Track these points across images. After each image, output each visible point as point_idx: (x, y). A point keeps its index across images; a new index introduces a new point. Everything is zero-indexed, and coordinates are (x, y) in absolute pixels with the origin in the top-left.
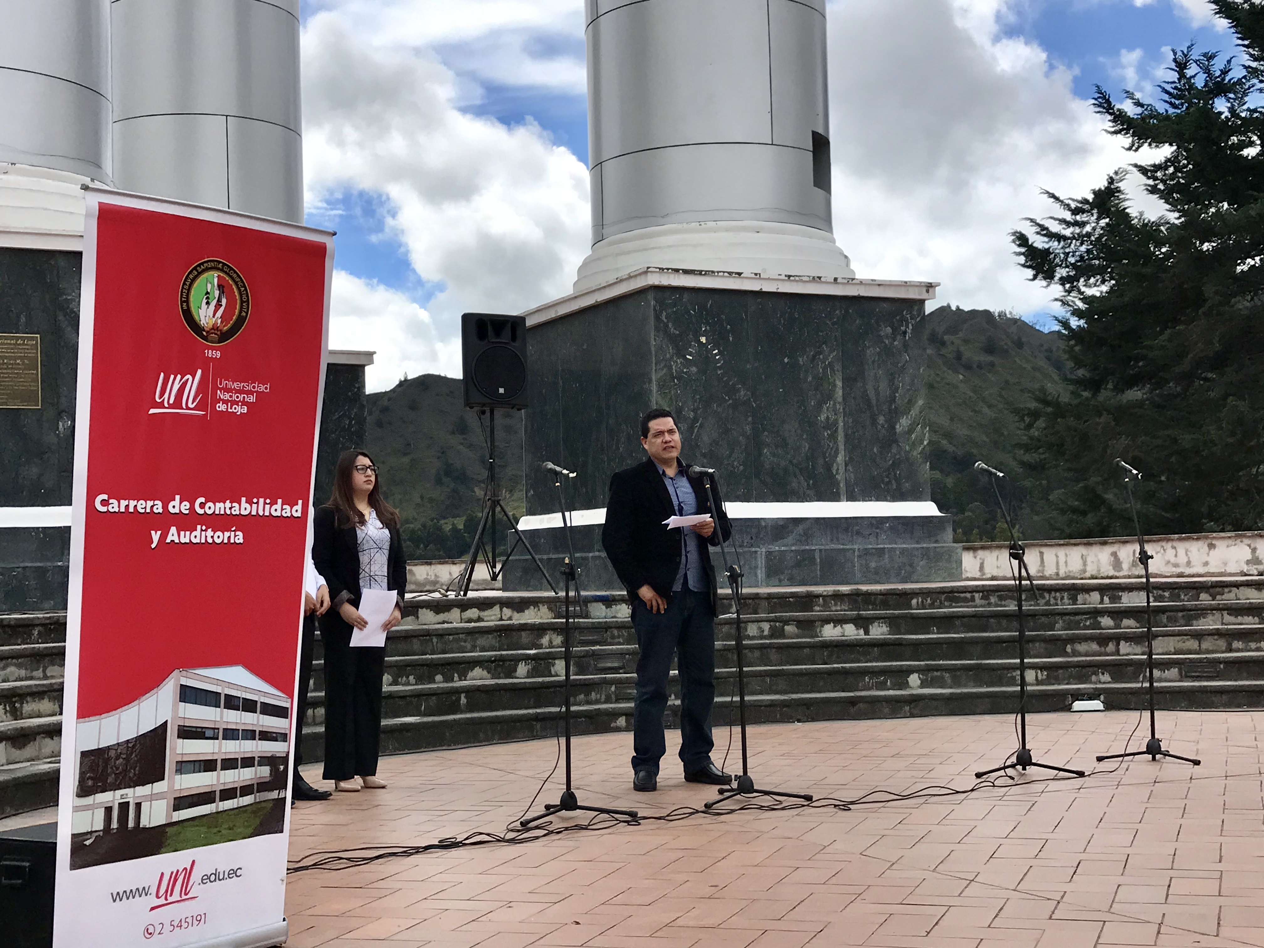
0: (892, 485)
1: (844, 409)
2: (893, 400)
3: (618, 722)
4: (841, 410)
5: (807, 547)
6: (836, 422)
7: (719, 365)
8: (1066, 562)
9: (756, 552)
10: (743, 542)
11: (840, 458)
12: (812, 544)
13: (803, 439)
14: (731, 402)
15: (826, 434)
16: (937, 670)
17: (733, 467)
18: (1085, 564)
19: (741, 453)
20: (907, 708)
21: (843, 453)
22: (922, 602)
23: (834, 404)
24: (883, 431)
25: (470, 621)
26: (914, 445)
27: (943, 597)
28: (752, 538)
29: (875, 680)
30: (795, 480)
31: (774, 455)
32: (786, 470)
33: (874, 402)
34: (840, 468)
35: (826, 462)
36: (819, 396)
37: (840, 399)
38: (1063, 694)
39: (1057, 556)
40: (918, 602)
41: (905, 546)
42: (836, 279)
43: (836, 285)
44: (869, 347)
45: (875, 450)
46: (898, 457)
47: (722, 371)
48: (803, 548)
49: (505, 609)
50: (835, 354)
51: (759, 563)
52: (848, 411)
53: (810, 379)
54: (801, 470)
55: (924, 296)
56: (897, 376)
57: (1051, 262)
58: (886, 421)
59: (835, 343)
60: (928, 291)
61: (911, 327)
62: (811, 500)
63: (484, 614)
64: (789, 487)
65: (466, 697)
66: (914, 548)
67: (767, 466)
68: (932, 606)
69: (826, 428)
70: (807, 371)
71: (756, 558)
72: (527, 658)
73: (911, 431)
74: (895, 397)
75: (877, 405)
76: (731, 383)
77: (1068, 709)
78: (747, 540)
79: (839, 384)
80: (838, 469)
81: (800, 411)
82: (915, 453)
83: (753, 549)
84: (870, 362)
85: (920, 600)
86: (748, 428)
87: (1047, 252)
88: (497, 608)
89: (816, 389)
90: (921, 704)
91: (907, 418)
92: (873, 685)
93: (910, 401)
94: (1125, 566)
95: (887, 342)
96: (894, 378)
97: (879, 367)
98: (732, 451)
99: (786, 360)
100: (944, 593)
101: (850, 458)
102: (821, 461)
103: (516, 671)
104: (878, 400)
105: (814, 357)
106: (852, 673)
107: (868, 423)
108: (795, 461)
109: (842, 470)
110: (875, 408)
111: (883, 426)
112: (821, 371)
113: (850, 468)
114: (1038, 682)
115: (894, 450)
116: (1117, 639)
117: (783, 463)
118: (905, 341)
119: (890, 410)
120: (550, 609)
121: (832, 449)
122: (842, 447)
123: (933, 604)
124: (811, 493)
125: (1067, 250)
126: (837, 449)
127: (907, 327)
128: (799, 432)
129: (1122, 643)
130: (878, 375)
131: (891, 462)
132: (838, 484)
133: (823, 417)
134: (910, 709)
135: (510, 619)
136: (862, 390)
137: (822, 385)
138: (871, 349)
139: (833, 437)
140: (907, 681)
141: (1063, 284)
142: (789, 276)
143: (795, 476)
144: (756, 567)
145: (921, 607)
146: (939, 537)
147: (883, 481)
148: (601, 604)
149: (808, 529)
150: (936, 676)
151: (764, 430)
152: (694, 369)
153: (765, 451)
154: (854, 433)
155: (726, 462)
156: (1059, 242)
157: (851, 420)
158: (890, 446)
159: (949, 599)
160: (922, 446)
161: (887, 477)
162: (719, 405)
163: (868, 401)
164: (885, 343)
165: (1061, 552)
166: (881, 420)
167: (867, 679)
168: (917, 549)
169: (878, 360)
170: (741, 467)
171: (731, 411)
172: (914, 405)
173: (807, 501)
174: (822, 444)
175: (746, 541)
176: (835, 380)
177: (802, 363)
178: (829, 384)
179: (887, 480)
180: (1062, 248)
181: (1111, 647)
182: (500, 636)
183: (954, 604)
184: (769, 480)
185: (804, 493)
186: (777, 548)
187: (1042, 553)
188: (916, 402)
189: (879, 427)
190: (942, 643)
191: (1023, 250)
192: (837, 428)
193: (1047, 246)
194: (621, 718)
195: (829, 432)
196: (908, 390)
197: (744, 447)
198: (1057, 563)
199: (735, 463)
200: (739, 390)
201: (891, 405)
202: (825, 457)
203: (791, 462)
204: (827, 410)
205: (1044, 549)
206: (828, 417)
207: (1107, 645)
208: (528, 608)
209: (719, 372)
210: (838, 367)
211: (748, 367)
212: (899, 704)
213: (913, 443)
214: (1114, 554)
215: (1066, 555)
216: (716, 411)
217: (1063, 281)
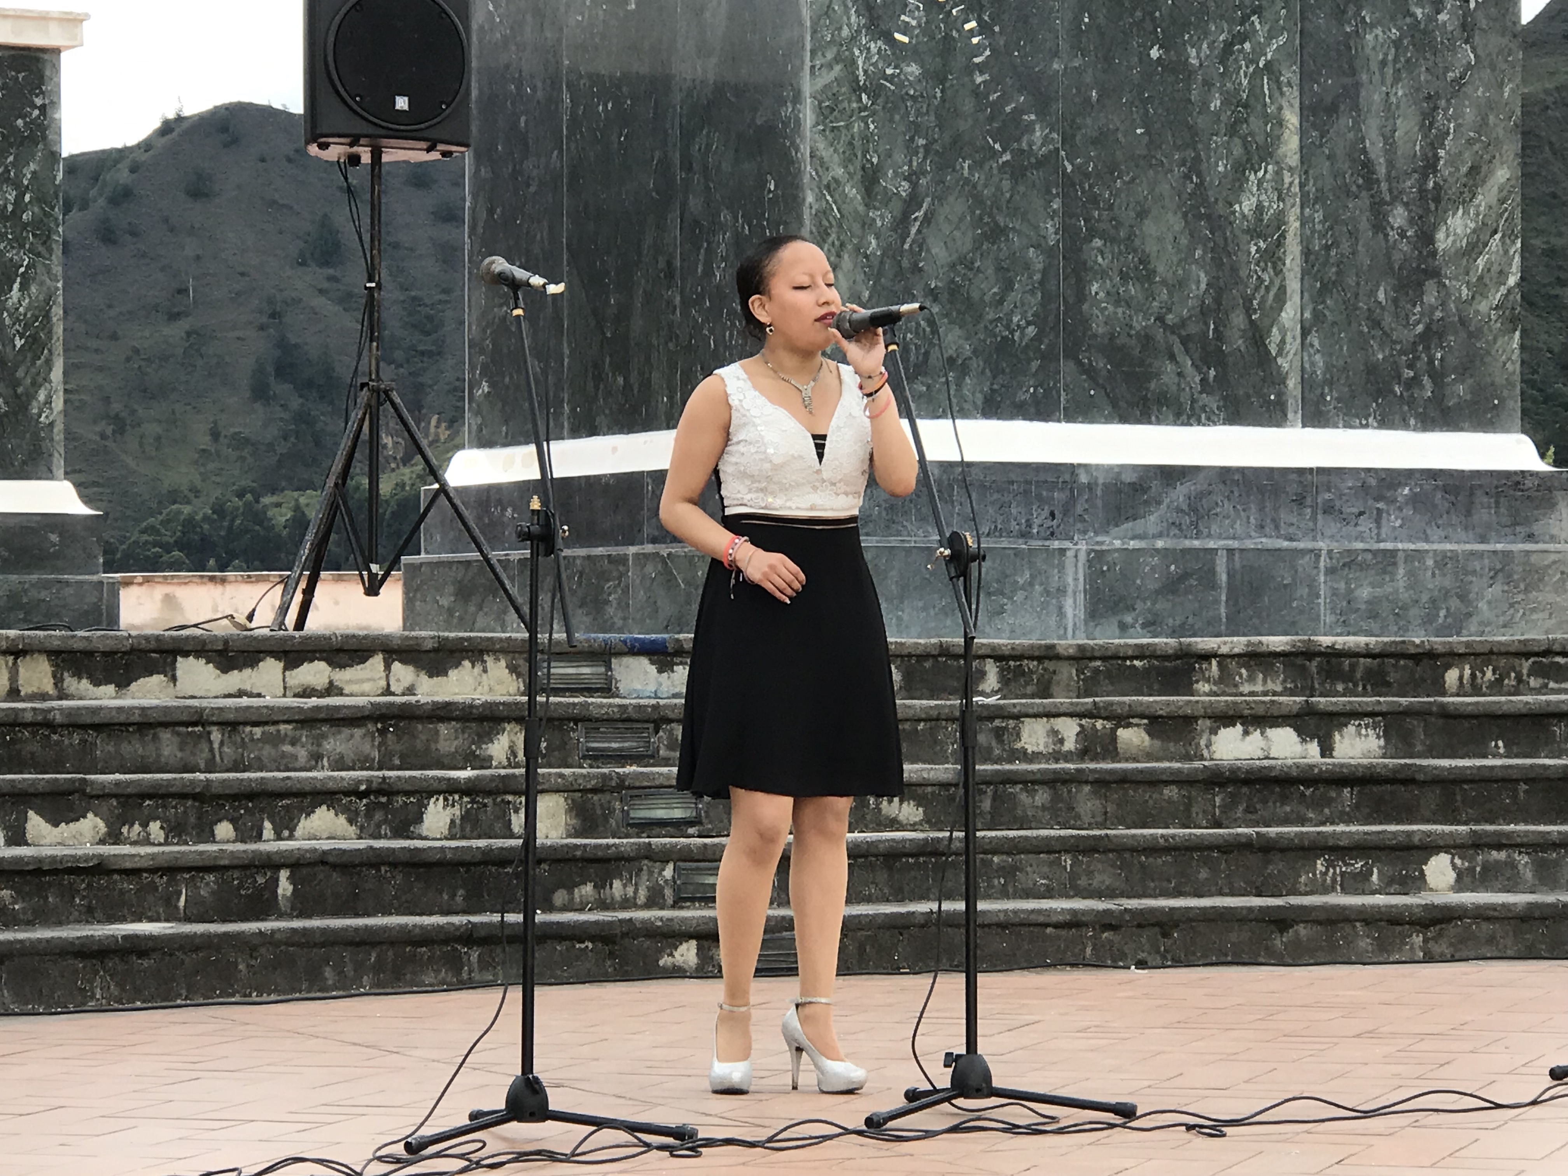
0: (1422, 387)
1: (1302, 185)
2: (1430, 165)
3: (677, 954)
4: (1296, 189)
5: (1196, 543)
6: (1280, 220)
7: (977, 60)
9: (1062, 551)
10: (1029, 525)
11: (1290, 314)
12: (1209, 536)
13: (1196, 262)
14: (1007, 157)
15: (1253, 249)
16: (1499, 847)
17: (1007, 327)
19: (1032, 292)
20: (1418, 940)
21: (1297, 298)
22: (1473, 676)
23: (1278, 173)
24: (1404, 246)
25: (307, 692)
26: (1480, 287)
27: (1526, 665)
28: (1053, 515)
29: (1340, 869)
30: (1170, 367)
31: (1117, 299)
32: (1146, 339)
33: (1382, 171)
34: (1289, 339)
35: (1252, 322)
36: (1238, 151)
37: (1293, 160)
40: (1461, 678)
41: (1449, 546)
44: (1372, 26)
45: (1381, 296)
46: (1438, 314)
47: (987, 77)
48: (1187, 543)
49: (397, 666)
50: (1282, 40)
51: (1070, 580)
52: (1311, 187)
53: (1216, 104)
54: (1185, 341)
56: (1443, 103)
58: (1411, 221)
59: (1283, 12)
62: (1211, 421)
63: (342, 676)
64: (1153, 385)
65: (291, 879)
66: (1472, 553)
67: (1098, 328)
68: (1497, 686)
69: (1255, 233)
70: (1208, 84)
71: (1062, 567)
72: (450, 789)
73: (1474, 247)
74: (1437, 158)
75: (1389, 178)
76: (1008, 109)
78: (1039, 517)
79: (1292, 118)
80: (1283, 341)
81: (1190, 188)
82: (1483, 306)
83: (1056, 544)
84: (1374, 66)
85: (1467, 672)
86: (1050, 227)
88: (377, 662)
89: (1232, 130)
90: (1452, 930)
91: (1466, 212)
92: (1334, 880)
93: (1474, 170)
95: (1420, 16)
96: (1436, 108)
97: (1397, 80)
98: (1009, 286)
99: (1155, 53)
100: (1527, 655)
101: (1318, 317)
102: (1238, 320)
103: (419, 819)
104: (1390, 164)
105: (1228, 46)
106: (1282, 850)
107: (1364, 224)
108: (1170, 318)
109: (1293, 345)
110: (1384, 186)
111: (1402, 234)
112: (1245, 82)
113: (1314, 339)
115: (1431, 297)
117: (1139, 323)
118: (1467, 13)
119: (1422, 191)
120: (513, 669)
121: (1267, 288)
122: (1294, 285)
123: (1499, 681)
124: (1212, 402)
126: (1282, 289)
128: (1184, 241)
130: (1393, 100)
131: (1420, 328)
132: (1283, 381)
133: (1247, 205)
134: (1426, 941)
135: (410, 690)
136: (1351, 135)
137: (1246, 121)
138: (1379, 31)
139: (1273, 257)
140: (1422, 874)
143: (1172, 357)
144: (1061, 591)
145: (1467, 687)
146: (1536, 528)
147: (1399, 376)
148: (644, 661)
149: (1201, 495)
150: (1497, 862)
151: (1092, 233)
152: (913, 69)
153: (1095, 287)
154: (1327, 248)
155: (991, 314)
157: (1318, 216)
158: (1420, 285)
159: (1537, 671)
160: (1503, 290)
161: (1410, 366)
162: (977, 165)
163: (1367, 167)
164: (1413, 15)
166: (1399, 217)
167: (1320, 865)
168: (1480, 555)
169: (1396, 60)
170: (1031, 331)
171: (1006, 184)
172: (1484, 182)
173: (1199, 423)
174: (1243, 273)
175: (1037, 522)
176: (1280, 108)
177: (1194, 61)
178: (1266, 118)
179: (1409, 373)
182: (383, 732)
183: (1552, 685)
184: (1100, 363)
185: (1193, 401)
186: (1117, 543)
188: (1491, 172)
189: (1393, 235)
190: (1517, 781)
192: (1283, 236)
194: (684, 946)
195: (1262, 244)
196: (1470, 142)
197: (1037, 277)
199: (1015, 319)
200: (1029, 128)
201: (1425, 177)
202: (1249, 310)
203: (1160, 319)
204: (1260, 183)
206: (1259, 208)
208: (458, 665)
209: (979, 79)
210: (1290, 74)
211: (1056, 66)
212: (1398, 928)
213: (1480, 278)
216: (967, 181)
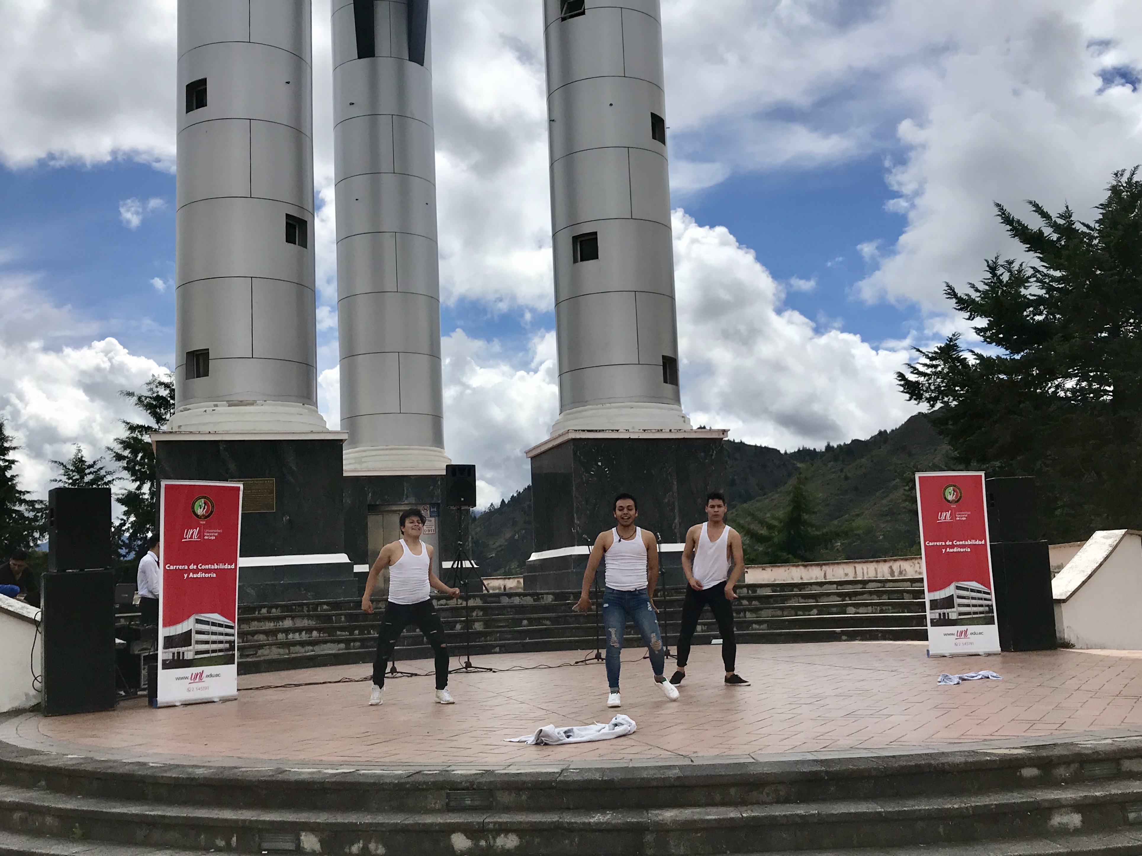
1: (678, 496)
6: (673, 503)
7: (608, 476)
8: (867, 572)
11: (676, 521)
15: (668, 509)
18: (876, 573)
21: (678, 518)
23: (673, 494)
25: (442, 605)
34: (676, 526)
35: (669, 523)
36: (664, 490)
37: (676, 491)
38: (709, 636)
39: (863, 569)
40: (661, 594)
42: (670, 430)
43: (671, 433)
44: (692, 464)
45: (696, 516)
47: (610, 478)
49: (459, 600)
50: (672, 468)
52: (680, 496)
53: (659, 481)
55: (721, 436)
56: (708, 477)
57: (919, 390)
59: (672, 462)
60: (723, 434)
61: (715, 452)
63: (449, 602)
69: (668, 506)
70: (657, 477)
72: (461, 621)
74: (707, 488)
76: (614, 485)
77: (710, 643)
79: (675, 483)
81: (653, 498)
84: (692, 471)
87: (917, 383)
89: (662, 486)
94: (896, 574)
95: (701, 461)
96: (706, 479)
97: (697, 474)
99: (645, 472)
101: (683, 521)
102: (665, 523)
103: (455, 627)
104: (697, 490)
105: (661, 470)
107: (692, 502)
108: (651, 523)
109: (678, 527)
110: (696, 495)
112: (665, 477)
113: (682, 526)
114: (702, 631)
116: (745, 611)
118: (712, 459)
120: (481, 599)
121: (671, 516)
122: (677, 515)
125: (930, 381)
126: (675, 517)
127: (713, 452)
128: (653, 508)
129: (747, 612)
130: (697, 478)
132: (676, 534)
133: (666, 500)
135: (461, 604)
136: (688, 485)
137: (665, 484)
139: (673, 510)
142: (645, 430)
148: (506, 597)
152: (595, 479)
154: (684, 508)
156: (925, 377)
157: (682, 501)
163: (692, 491)
165: (865, 566)
166: (699, 500)
169: (697, 470)
174: (666, 514)
176: (672, 481)
177: (654, 473)
178: (670, 483)
180: (927, 380)
181: (742, 614)
182: (452, 612)
187: (855, 567)
189: (698, 504)
191: (902, 383)
192: (674, 506)
195: (670, 508)
196: (714, 485)
198: (863, 573)
202: (667, 521)
204: (669, 496)
205: (857, 565)
206: (669, 501)
207: (740, 613)
208: (470, 599)
209: (608, 480)
210: (674, 474)
211: (624, 477)
214: (891, 567)
215: (867, 568)
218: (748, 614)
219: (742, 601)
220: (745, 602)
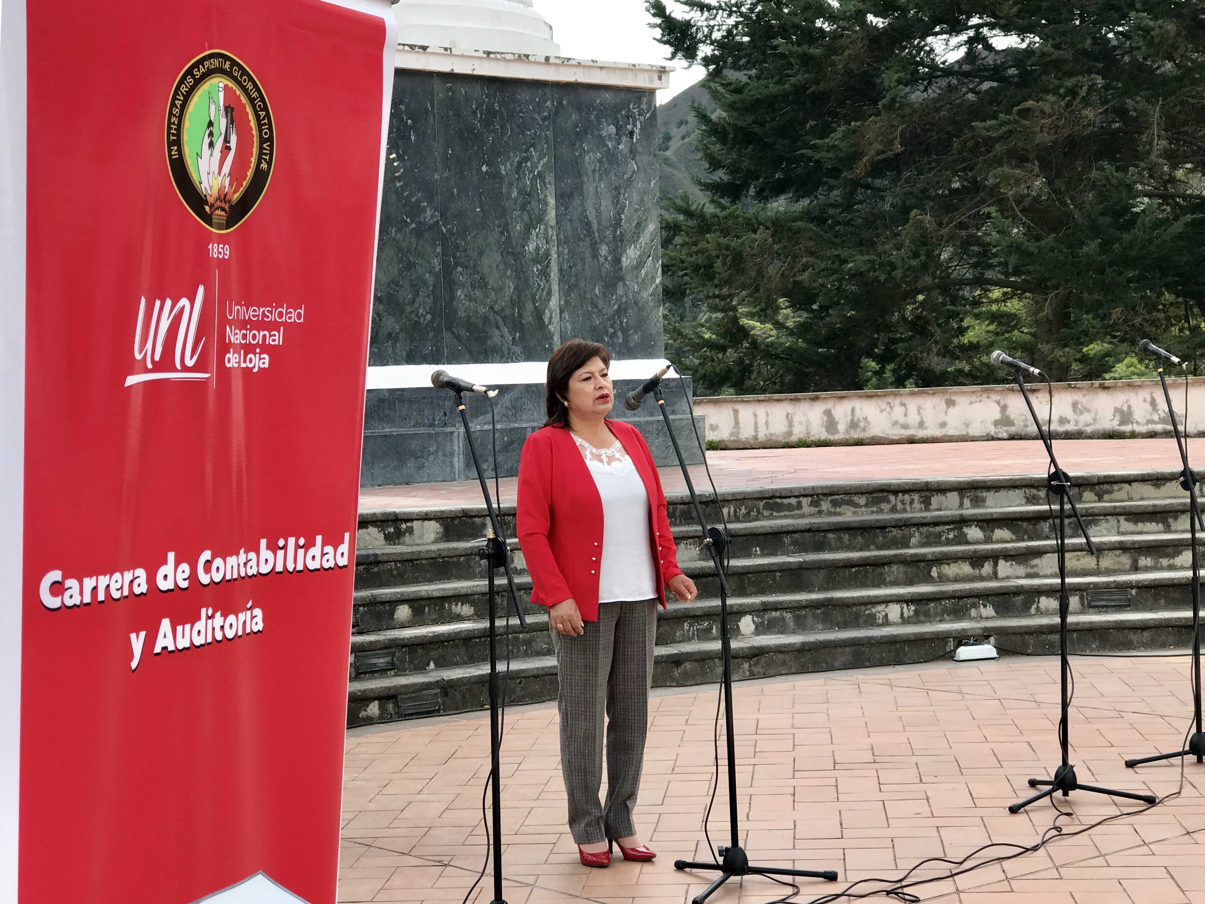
0: (618, 337)
1: (557, 235)
2: (618, 223)
4: (554, 238)
5: (517, 425)
6: (547, 254)
7: (397, 174)
8: (767, 423)
9: (452, 433)
10: (434, 420)
11: (554, 302)
12: (522, 420)
13: (508, 277)
14: (413, 226)
15: (535, 269)
16: (776, 610)
17: (417, 315)
18: (791, 425)
19: (428, 296)
20: (746, 666)
21: (557, 294)
22: (735, 511)
23: (546, 230)
24: (607, 266)
26: (643, 284)
27: (761, 504)
28: (445, 414)
29: (696, 627)
30: (497, 332)
31: (470, 298)
32: (485, 319)
33: (595, 226)
34: (554, 315)
35: (536, 308)
36: (526, 218)
37: (553, 222)
38: (941, 638)
39: (755, 416)
40: (729, 513)
41: (637, 419)
42: (547, 59)
43: (548, 67)
44: (588, 152)
45: (597, 292)
46: (624, 299)
47: (402, 183)
48: (512, 425)
50: (545, 160)
51: (456, 448)
52: (562, 237)
53: (514, 194)
54: (504, 319)
55: (656, 84)
56: (623, 191)
57: (693, 38)
58: (610, 252)
59: (545, 146)
60: (660, 78)
61: (639, 126)
62: (518, 360)
64: (489, 342)
66: (647, 422)
67: (461, 314)
68: (748, 518)
69: (536, 260)
70: (510, 184)
71: (451, 442)
73: (640, 264)
74: (621, 219)
75: (598, 231)
76: (413, 200)
77: (950, 656)
78: (439, 415)
79: (552, 201)
80: (551, 317)
81: (503, 238)
82: (645, 295)
83: (448, 430)
84: (590, 173)
85: (732, 509)
86: (436, 263)
87: (687, 25)
89: (523, 208)
90: (763, 660)
91: (635, 247)
92: (693, 634)
93: (638, 225)
94: (842, 427)
95: (610, 146)
96: (619, 194)
97: (601, 180)
98: (416, 294)
99: (484, 168)
100: (762, 499)
101: (566, 302)
102: (529, 306)
104: (599, 223)
105: (520, 163)
106: (667, 619)
107: (588, 255)
108: (497, 307)
109: (556, 319)
110: (596, 234)
111: (606, 259)
112: (528, 183)
113: (566, 315)
114: (905, 621)
115: (620, 291)
116: (995, 557)
117: (482, 310)
118: (632, 144)
119: (614, 237)
121: (543, 290)
122: (555, 287)
123: (748, 513)
124: (517, 349)
125: (712, 23)
126: (550, 290)
127: (635, 125)
128: (502, 267)
129: (1001, 563)
130: (599, 190)
131: (616, 307)
132: (551, 337)
133: (531, 247)
134: (750, 666)
136: (580, 209)
137: (530, 203)
138: (591, 154)
139: (545, 273)
140: (738, 626)
141: (706, 65)
142: (489, 53)
143: (498, 328)
144: (452, 454)
145: (733, 518)
146: (676, 407)
147: (606, 332)
149: (517, 399)
150: (775, 618)
151: (457, 265)
153: (459, 293)
154: (571, 267)
155: (408, 309)
156: (702, 11)
157: (566, 251)
158: (615, 285)
159: (767, 507)
160: (654, 286)
161: (612, 327)
162: (399, 230)
163: (588, 225)
164: (607, 146)
165: (761, 410)
166: (604, 250)
167: (686, 626)
168: (652, 423)
169: (600, 170)
170: (429, 317)
171: (414, 240)
172: (643, 230)
173: (512, 361)
174: (531, 283)
175: (438, 418)
176: (546, 196)
177: (504, 173)
178: (539, 201)
179: (611, 331)
180: (706, 20)
181: (987, 568)
183: (775, 514)
184: (463, 333)
185: (509, 350)
186: (478, 427)
187: (736, 412)
188: (646, 226)
189: (602, 260)
190: (776, 571)
191: (658, 21)
192: (549, 262)
193: (687, 17)
195: (539, 267)
196: (636, 210)
197: (431, 288)
198: (756, 424)
199: (420, 311)
200: (424, 210)
201: (615, 230)
202: (534, 302)
203: (491, 308)
204: (537, 236)
205: (739, 407)
206: (538, 248)
207: (982, 566)
209: (398, 185)
210: (550, 178)
211: (436, 177)
212: (737, 661)
213: (643, 280)
214: (828, 413)
215: (767, 413)
216: (394, 239)
217: (707, 61)
218: (1004, 568)
219: (965, 530)
220: (974, 533)
